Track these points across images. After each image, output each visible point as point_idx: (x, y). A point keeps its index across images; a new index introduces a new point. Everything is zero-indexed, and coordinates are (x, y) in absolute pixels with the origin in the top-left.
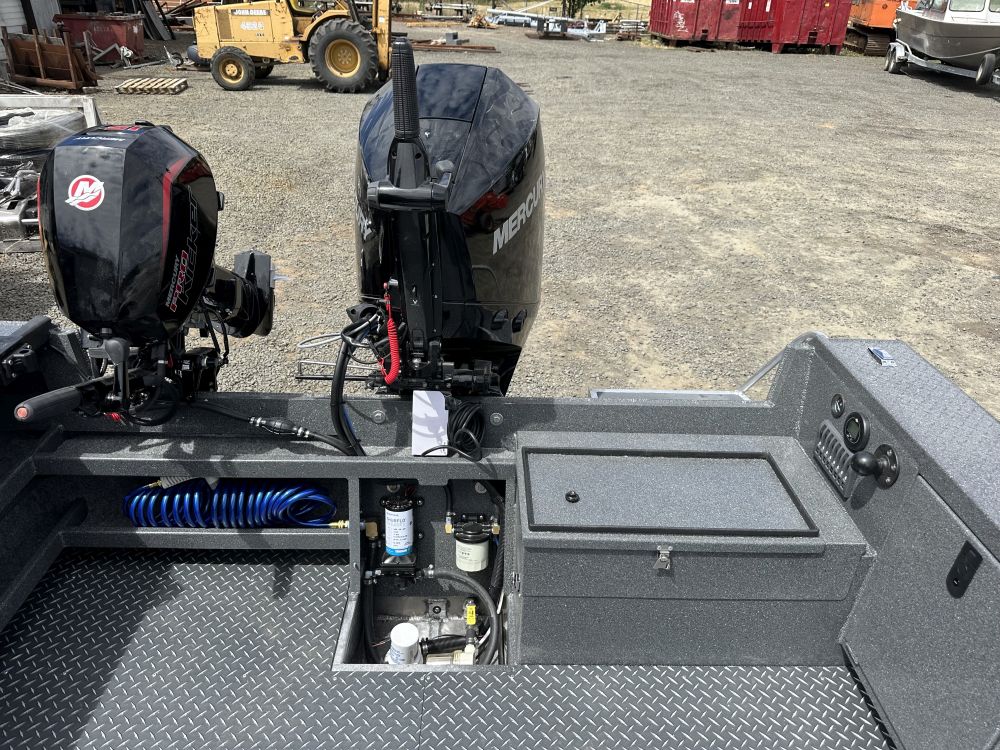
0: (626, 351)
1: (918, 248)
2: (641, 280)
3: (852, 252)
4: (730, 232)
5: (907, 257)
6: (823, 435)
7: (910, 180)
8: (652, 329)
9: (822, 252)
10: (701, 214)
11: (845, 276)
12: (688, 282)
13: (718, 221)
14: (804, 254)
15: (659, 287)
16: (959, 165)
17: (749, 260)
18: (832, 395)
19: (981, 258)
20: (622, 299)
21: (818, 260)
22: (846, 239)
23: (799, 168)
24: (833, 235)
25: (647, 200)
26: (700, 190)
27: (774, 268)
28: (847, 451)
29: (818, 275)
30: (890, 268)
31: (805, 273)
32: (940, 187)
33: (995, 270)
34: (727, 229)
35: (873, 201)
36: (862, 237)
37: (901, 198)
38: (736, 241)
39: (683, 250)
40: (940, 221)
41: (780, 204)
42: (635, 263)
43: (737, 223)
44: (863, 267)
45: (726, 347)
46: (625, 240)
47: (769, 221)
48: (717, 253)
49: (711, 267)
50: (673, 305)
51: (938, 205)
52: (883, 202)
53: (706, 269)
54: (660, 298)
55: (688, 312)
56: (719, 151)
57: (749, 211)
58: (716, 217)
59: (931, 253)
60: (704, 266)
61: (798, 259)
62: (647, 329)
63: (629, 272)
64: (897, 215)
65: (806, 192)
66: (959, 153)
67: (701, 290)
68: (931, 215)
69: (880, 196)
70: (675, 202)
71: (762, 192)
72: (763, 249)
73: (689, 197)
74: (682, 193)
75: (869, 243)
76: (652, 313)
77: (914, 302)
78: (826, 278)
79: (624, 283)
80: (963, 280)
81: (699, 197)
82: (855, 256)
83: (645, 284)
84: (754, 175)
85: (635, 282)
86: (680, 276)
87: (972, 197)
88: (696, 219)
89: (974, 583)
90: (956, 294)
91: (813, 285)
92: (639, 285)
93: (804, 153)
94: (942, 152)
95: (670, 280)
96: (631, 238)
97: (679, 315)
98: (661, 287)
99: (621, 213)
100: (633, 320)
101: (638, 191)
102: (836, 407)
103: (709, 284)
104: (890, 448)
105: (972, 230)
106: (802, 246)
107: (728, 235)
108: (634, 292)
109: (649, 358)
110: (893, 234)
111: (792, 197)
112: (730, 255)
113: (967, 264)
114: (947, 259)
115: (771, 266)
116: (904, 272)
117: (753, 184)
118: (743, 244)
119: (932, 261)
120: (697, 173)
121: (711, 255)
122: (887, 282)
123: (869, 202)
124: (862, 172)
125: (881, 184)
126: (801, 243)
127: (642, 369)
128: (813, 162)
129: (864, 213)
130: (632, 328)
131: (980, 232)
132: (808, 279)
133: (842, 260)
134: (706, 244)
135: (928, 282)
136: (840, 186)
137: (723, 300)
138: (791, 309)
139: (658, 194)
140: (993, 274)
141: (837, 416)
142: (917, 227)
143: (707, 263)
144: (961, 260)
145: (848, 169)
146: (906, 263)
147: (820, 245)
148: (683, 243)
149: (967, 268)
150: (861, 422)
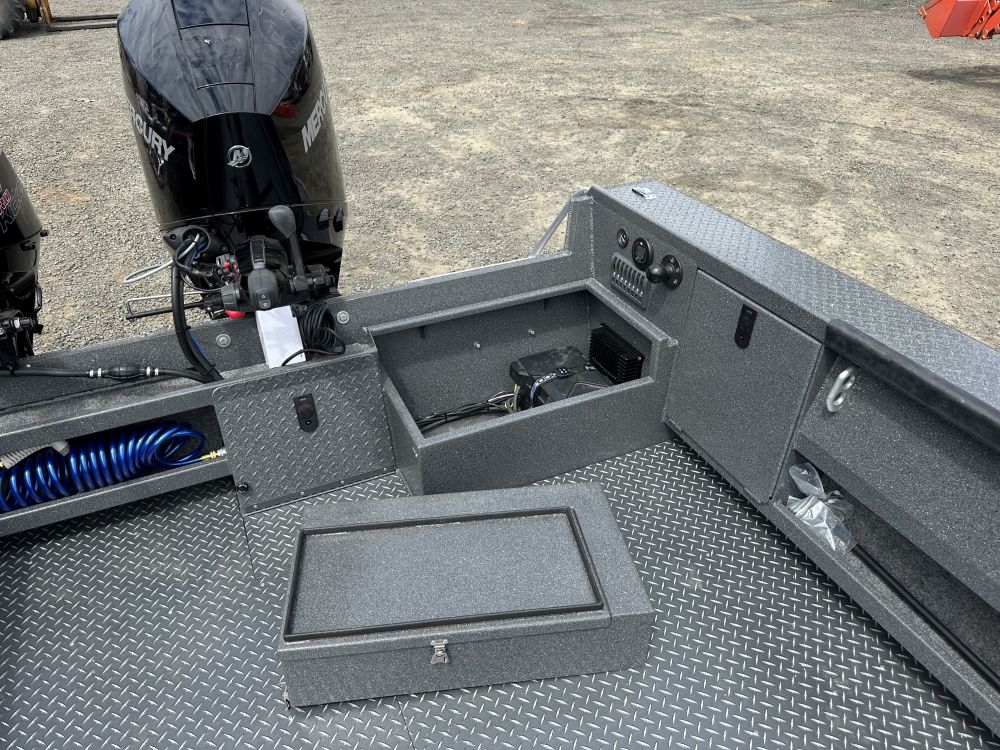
0: (407, 258)
1: (623, 123)
2: (398, 191)
3: (572, 135)
4: (464, 133)
5: (616, 132)
6: (616, 266)
7: (601, 63)
8: (424, 234)
9: (547, 138)
10: (432, 120)
11: (572, 157)
12: (441, 186)
13: (449, 124)
14: (533, 143)
15: (418, 194)
16: (636, 45)
17: (488, 156)
18: (616, 232)
19: (672, 122)
20: (387, 212)
21: (547, 146)
22: (564, 124)
23: (506, 65)
24: (552, 122)
25: (377, 114)
26: (423, 97)
27: (511, 160)
28: (638, 271)
29: (550, 160)
30: (605, 143)
31: (538, 160)
32: (627, 67)
33: (685, 131)
34: (460, 130)
35: (577, 85)
36: (577, 120)
37: (598, 80)
38: (471, 141)
39: (428, 156)
40: (634, 96)
41: (499, 100)
42: (387, 176)
43: (467, 123)
44: (584, 145)
45: (493, 238)
46: (370, 155)
47: (494, 118)
48: (460, 154)
49: (457, 168)
50: (436, 208)
51: (629, 82)
52: (584, 86)
53: (453, 171)
54: (422, 204)
55: (450, 213)
56: (429, 57)
57: (474, 110)
58: (447, 121)
59: (633, 125)
60: (451, 168)
61: (530, 148)
62: (419, 236)
63: (384, 185)
64: (599, 96)
65: (518, 85)
66: (633, 34)
67: (455, 190)
68: (627, 92)
69: (581, 80)
70: (404, 112)
71: (481, 91)
72: (498, 144)
73: (416, 104)
74: (408, 102)
75: (584, 124)
76: (419, 219)
77: (632, 168)
78: (556, 162)
79: (383, 196)
80: (663, 143)
81: (425, 104)
82: (575, 138)
83: (403, 193)
84: (469, 76)
85: (394, 193)
86: (433, 181)
87: (652, 71)
88: (430, 125)
89: (755, 333)
90: (661, 156)
91: (548, 169)
92: (397, 195)
93: (506, 49)
94: (620, 35)
95: (424, 186)
96: (373, 152)
97: (444, 218)
98: (419, 194)
99: (356, 129)
100: (404, 229)
101: (366, 105)
102: (622, 240)
103: (461, 184)
104: (672, 257)
105: (660, 100)
106: (529, 136)
107: (464, 136)
108: (395, 203)
109: (430, 262)
110: (600, 113)
111: (508, 93)
112: (470, 155)
113: (663, 129)
114: (647, 128)
115: (509, 159)
116: (617, 145)
117: (470, 85)
118: (479, 142)
119: (637, 131)
120: (415, 81)
121: (454, 157)
122: (607, 155)
123: (573, 88)
124: (560, 61)
125: (580, 70)
126: (528, 134)
127: (428, 272)
128: (517, 58)
129: (572, 98)
130: (405, 236)
131: (666, 101)
132: (542, 165)
133: (565, 143)
134: (446, 148)
135: (638, 149)
136: (545, 76)
137: (477, 197)
138: (537, 194)
139: (386, 106)
140: (684, 134)
141: (624, 246)
142: (617, 104)
143: (453, 165)
144: (658, 127)
145: (547, 60)
146: (617, 137)
147: (544, 133)
148: (425, 149)
149: (664, 132)
150: (645, 244)
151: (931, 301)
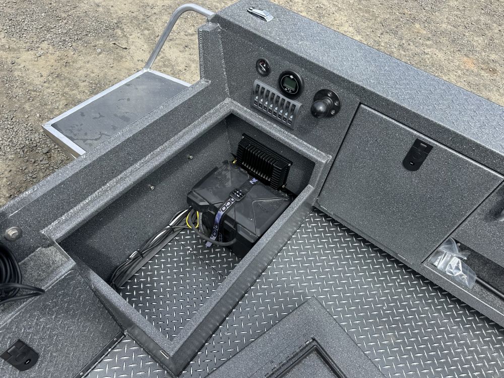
6: (258, 91)
28: (287, 99)
102: (262, 68)
104: (328, 91)
141: (266, 75)
150: (296, 77)
151: (346, 29)
